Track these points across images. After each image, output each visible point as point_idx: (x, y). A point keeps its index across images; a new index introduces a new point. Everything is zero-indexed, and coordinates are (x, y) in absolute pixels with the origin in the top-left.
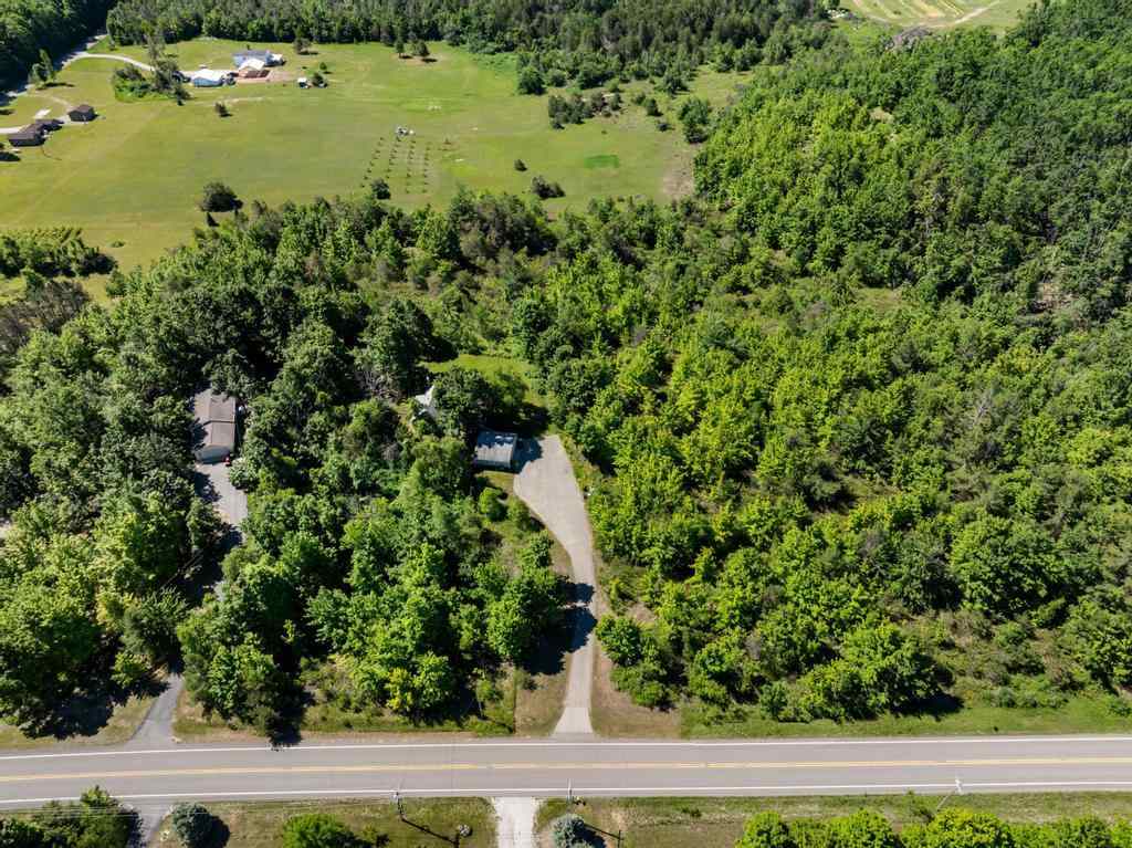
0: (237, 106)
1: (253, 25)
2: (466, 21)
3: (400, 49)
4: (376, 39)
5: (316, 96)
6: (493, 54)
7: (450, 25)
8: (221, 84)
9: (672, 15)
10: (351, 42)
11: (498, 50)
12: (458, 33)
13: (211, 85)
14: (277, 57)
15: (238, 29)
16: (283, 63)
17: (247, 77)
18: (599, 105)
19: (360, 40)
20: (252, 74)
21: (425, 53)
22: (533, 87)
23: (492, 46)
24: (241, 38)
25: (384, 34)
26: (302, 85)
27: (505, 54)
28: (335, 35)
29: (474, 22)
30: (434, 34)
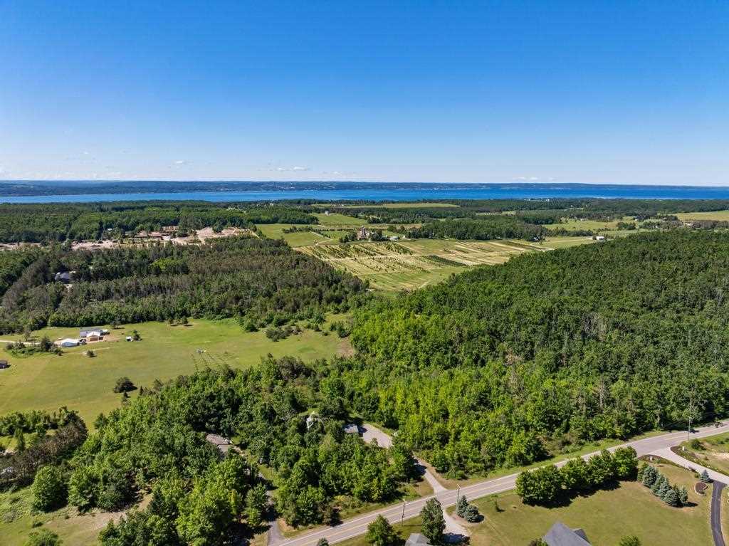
0: (98, 352)
1: (81, 319)
2: (202, 307)
3: (171, 322)
4: (154, 319)
5: (138, 344)
6: (220, 319)
7: (193, 309)
8: (78, 344)
9: (304, 295)
10: (139, 322)
11: (223, 318)
12: (198, 313)
13: (73, 345)
14: (105, 331)
15: (71, 322)
16: (109, 333)
17: (91, 340)
18: (290, 332)
19: (144, 321)
20: (94, 339)
21: (186, 322)
22: (252, 329)
23: (219, 316)
24: (72, 326)
25: (158, 317)
26: (129, 340)
27: (227, 319)
28: (129, 320)
29: (208, 307)
30: (185, 314)
